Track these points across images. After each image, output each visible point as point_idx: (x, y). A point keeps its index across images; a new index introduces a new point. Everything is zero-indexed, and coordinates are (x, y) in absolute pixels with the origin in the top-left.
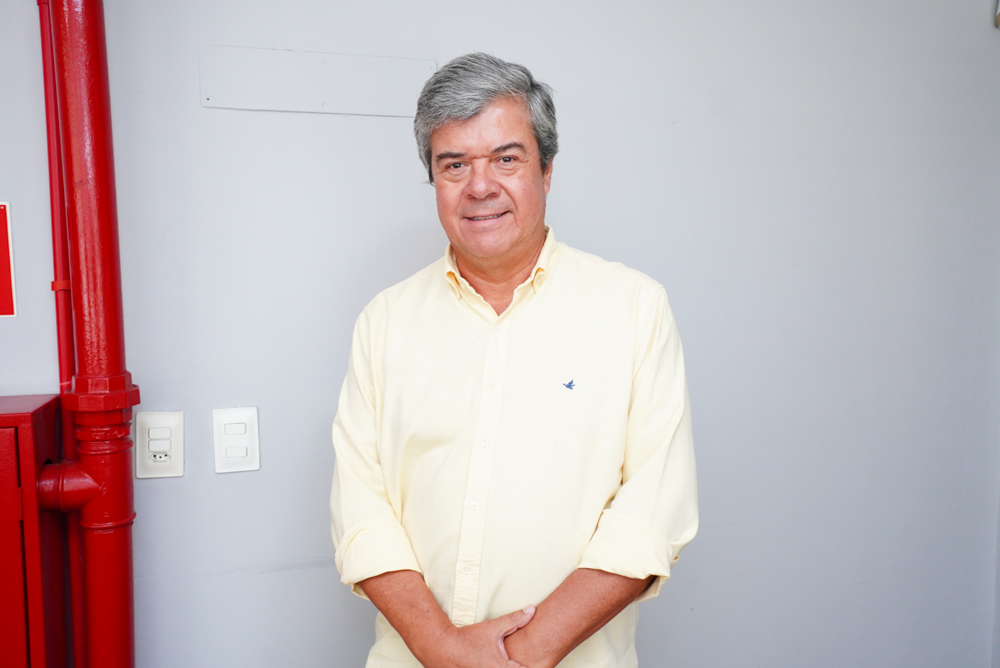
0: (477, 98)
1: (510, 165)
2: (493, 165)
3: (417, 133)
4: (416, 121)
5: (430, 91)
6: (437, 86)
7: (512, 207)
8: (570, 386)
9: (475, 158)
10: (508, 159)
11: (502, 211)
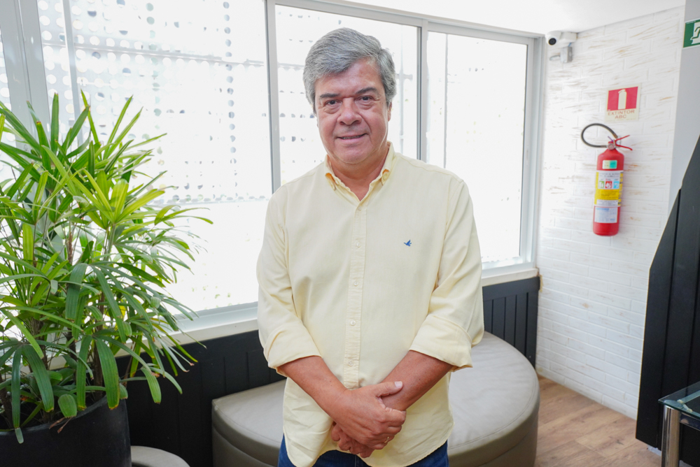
0: (346, 57)
1: (367, 102)
2: (356, 102)
3: (305, 81)
4: (304, 73)
5: (315, 53)
6: (320, 49)
7: (368, 130)
8: (408, 244)
9: (345, 97)
10: (366, 98)
11: (362, 133)
